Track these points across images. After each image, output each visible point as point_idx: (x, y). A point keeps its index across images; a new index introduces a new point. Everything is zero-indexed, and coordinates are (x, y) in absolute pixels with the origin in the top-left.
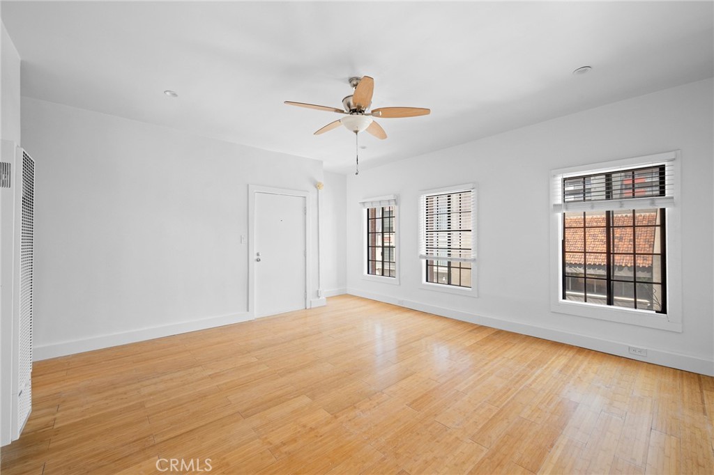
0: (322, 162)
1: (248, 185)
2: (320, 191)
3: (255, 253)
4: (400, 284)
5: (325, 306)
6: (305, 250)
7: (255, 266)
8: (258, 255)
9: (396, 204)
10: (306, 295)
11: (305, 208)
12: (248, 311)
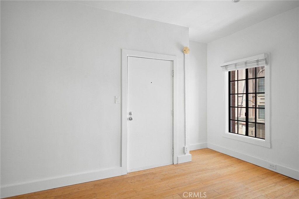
0: (188, 29)
1: (121, 50)
2: (186, 54)
3: (128, 112)
4: (271, 148)
5: (190, 162)
6: (173, 109)
7: (127, 124)
8: (130, 114)
9: (267, 63)
10: (173, 152)
11: (173, 71)
12: (121, 166)
